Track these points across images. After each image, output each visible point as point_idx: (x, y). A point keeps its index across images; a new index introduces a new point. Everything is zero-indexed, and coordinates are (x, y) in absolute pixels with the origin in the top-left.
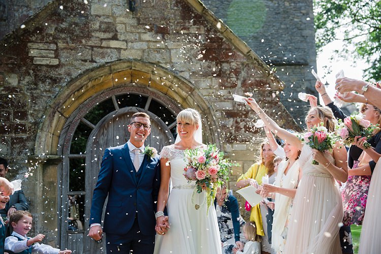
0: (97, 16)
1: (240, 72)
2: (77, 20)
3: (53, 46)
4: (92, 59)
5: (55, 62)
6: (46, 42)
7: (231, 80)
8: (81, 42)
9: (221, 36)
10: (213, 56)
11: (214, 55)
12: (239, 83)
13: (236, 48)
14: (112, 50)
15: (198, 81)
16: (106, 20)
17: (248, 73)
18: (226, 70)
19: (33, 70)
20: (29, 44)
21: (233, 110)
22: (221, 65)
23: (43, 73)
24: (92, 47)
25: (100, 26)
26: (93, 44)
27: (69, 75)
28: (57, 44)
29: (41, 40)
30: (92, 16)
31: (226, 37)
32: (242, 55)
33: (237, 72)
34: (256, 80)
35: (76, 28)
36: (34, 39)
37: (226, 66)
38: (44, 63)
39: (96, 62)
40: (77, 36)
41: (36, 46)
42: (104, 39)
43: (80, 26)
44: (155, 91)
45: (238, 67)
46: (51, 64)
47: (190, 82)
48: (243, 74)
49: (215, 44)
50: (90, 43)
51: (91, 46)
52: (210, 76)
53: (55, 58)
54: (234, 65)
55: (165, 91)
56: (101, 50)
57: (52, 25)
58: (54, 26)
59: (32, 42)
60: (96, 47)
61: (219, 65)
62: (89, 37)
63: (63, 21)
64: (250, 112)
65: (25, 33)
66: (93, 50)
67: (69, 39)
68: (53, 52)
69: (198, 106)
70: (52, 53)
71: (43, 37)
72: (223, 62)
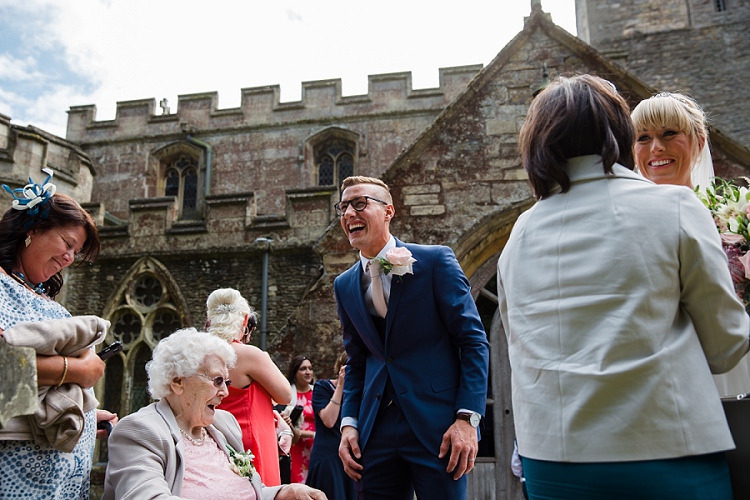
0: (495, 136)
2: (467, 147)
3: (436, 188)
4: (492, 200)
5: (440, 210)
6: (427, 183)
8: (474, 177)
14: (521, 183)
16: (508, 141)
19: (411, 224)
20: (404, 189)
23: (424, 228)
24: (491, 183)
25: (500, 151)
26: (491, 179)
27: (460, 226)
28: (440, 184)
29: (419, 181)
30: (487, 137)
35: (467, 158)
36: (409, 180)
38: (424, 213)
39: (497, 204)
40: (468, 169)
41: (412, 190)
42: (508, 169)
43: (471, 155)
46: (435, 213)
50: (488, 177)
51: (488, 181)
53: (440, 203)
56: (503, 186)
57: (433, 158)
58: (435, 159)
59: (408, 185)
60: (496, 181)
62: (485, 168)
63: (447, 150)
65: (399, 174)
66: (491, 187)
67: (456, 175)
68: (436, 196)
70: (435, 198)
71: (422, 176)
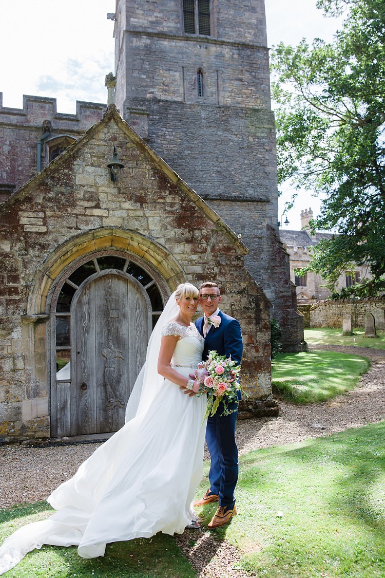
0: (81, 185)
1: (210, 239)
2: (63, 189)
3: (41, 215)
4: (77, 226)
5: (44, 229)
6: (35, 211)
7: (202, 246)
8: (67, 211)
9: (194, 205)
10: (186, 224)
11: (187, 222)
12: (209, 249)
13: (207, 216)
14: (95, 217)
15: (172, 247)
16: (89, 190)
17: (216, 240)
18: (198, 237)
19: (24, 237)
20: (20, 213)
21: (203, 273)
22: (193, 232)
23: (33, 240)
24: (77, 215)
25: (84, 196)
26: (78, 212)
27: (56, 241)
28: (45, 212)
29: (30, 208)
30: (76, 185)
31: (198, 206)
32: (212, 223)
33: (207, 239)
34: (224, 246)
35: (63, 197)
36: (24, 207)
37: (197, 233)
38: (33, 230)
39: (80, 229)
40: (63, 205)
41: (26, 214)
42: (88, 208)
43: (65, 195)
44: (133, 254)
45: (208, 233)
46: (40, 231)
47: (165, 248)
48: (213, 240)
49: (188, 212)
50: (75, 211)
51: (75, 214)
52: (183, 242)
53: (43, 225)
54: (205, 232)
55: (141, 254)
56: (85, 218)
57: (41, 195)
58: (42, 196)
59: (23, 210)
60: (80, 215)
61: (191, 232)
62: (74, 205)
63: (50, 190)
64: (218, 275)
65: (16, 202)
66: (77, 218)
67: (55, 208)
68: (42, 220)
69: (172, 269)
70: (40, 221)
71: (32, 206)
72: (195, 229)
